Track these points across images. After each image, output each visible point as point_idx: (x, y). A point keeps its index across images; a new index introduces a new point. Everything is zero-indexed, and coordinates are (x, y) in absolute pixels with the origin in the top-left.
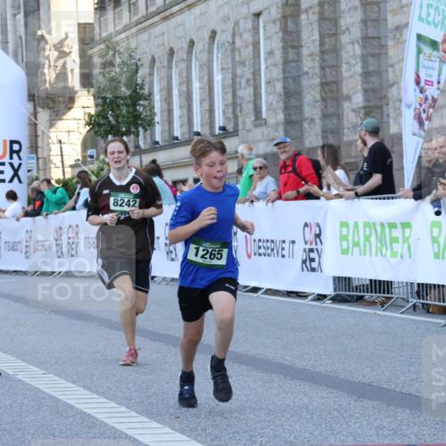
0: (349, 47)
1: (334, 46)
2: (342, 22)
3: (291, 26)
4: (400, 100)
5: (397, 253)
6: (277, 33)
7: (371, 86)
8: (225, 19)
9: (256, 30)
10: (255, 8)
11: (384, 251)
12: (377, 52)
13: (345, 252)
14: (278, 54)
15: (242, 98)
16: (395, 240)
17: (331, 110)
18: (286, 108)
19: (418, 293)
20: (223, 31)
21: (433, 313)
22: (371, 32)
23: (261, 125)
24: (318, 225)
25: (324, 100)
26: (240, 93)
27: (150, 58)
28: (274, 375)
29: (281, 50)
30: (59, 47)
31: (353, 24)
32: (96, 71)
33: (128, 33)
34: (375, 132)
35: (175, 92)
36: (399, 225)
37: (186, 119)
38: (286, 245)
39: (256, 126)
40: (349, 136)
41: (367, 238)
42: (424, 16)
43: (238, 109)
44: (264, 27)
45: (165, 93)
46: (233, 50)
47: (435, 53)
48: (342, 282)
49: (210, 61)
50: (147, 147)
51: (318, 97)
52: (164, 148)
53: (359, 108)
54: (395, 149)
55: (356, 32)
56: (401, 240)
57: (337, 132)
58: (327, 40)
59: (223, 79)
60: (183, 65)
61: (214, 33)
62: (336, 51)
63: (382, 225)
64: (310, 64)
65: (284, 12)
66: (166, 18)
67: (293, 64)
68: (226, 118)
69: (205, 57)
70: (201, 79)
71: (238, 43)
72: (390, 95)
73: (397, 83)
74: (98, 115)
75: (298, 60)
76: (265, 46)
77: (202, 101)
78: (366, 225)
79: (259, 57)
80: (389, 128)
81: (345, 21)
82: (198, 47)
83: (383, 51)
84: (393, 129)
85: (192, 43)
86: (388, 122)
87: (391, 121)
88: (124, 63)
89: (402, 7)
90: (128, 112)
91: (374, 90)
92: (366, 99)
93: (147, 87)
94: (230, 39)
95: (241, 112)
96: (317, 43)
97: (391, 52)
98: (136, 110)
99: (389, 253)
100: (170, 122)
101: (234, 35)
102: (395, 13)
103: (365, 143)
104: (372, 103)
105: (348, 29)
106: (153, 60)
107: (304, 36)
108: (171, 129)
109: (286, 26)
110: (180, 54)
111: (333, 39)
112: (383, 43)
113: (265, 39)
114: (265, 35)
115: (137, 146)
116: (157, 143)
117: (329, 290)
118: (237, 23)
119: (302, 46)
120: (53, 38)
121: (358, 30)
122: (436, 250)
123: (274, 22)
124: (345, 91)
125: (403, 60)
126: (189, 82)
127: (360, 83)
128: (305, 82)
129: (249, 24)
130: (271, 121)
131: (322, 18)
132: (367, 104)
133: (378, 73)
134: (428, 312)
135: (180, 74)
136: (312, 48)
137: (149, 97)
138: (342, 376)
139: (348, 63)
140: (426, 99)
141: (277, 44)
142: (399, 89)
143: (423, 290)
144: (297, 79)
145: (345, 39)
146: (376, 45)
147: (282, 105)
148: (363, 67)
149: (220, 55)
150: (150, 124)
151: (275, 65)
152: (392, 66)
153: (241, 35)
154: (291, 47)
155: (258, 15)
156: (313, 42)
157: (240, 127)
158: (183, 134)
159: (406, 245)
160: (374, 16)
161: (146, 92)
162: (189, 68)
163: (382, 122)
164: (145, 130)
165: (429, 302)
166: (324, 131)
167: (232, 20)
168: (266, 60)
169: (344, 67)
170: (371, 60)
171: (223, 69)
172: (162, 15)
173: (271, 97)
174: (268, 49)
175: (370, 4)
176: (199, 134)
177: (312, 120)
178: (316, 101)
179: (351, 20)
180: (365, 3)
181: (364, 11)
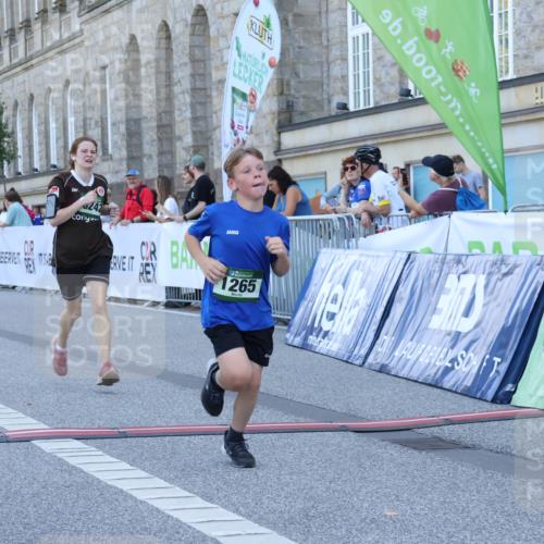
0: (181, 96)
1: (170, 95)
2: (175, 75)
3: (132, 77)
4: (220, 141)
6: (121, 83)
7: (199, 129)
8: (77, 71)
9: (103, 80)
10: (102, 62)
12: (203, 101)
13: (175, 266)
14: (122, 100)
17: (166, 148)
18: (129, 146)
20: (75, 81)
22: (199, 84)
23: (107, 160)
24: (153, 244)
25: (160, 139)
27: (13, 101)
29: (124, 98)
31: (184, 77)
34: (201, 166)
35: (35, 131)
37: (44, 153)
38: (126, 261)
39: (104, 160)
40: (180, 170)
42: (237, 72)
44: (110, 78)
45: (26, 131)
47: (245, 104)
48: (173, 291)
49: (65, 105)
50: (12, 177)
51: (155, 137)
52: (26, 178)
53: (189, 147)
54: (218, 181)
55: (186, 84)
57: (171, 166)
59: (76, 121)
60: (42, 108)
61: (68, 82)
62: (170, 99)
65: (126, 65)
66: (26, 69)
67: (134, 110)
69: (60, 102)
70: (57, 120)
71: (88, 91)
72: (214, 137)
73: (219, 127)
76: (111, 93)
77: (57, 139)
80: (213, 163)
81: (177, 75)
82: (54, 94)
83: (208, 100)
85: (49, 90)
86: (213, 160)
87: (215, 158)
89: (223, 65)
91: (201, 133)
92: (195, 140)
93: (10, 126)
96: (155, 92)
97: (215, 101)
100: (31, 156)
101: (84, 84)
102: (217, 68)
103: (192, 175)
104: (200, 143)
105: (179, 81)
106: (16, 104)
107: (143, 86)
108: (31, 163)
109: (128, 77)
110: (39, 99)
111: (169, 89)
112: (208, 94)
113: (111, 87)
114: (110, 84)
115: (2, 176)
116: (20, 174)
117: (162, 298)
118: (87, 74)
119: (141, 95)
121: (188, 82)
123: (118, 74)
124: (177, 133)
125: (221, 109)
126: (46, 123)
127: (189, 126)
128: (144, 125)
129: (98, 75)
130: (116, 156)
131: (158, 72)
132: (196, 144)
133: (205, 118)
135: (39, 116)
136: (150, 96)
137: (13, 134)
139: (179, 109)
140: (238, 140)
141: (121, 93)
142: (220, 131)
144: (138, 123)
145: (177, 89)
146: (202, 95)
147: (125, 143)
148: (192, 113)
149: (73, 101)
150: (13, 157)
151: (120, 110)
153: (90, 85)
155: (104, 68)
156: (151, 91)
158: (41, 166)
160: (201, 71)
161: (9, 130)
162: (46, 111)
163: (207, 159)
164: (9, 163)
166: (160, 166)
167: (83, 72)
168: (111, 105)
169: (177, 113)
170: (198, 107)
171: (75, 112)
172: (24, 66)
173: (116, 136)
174: (114, 96)
175: (198, 61)
176: (55, 166)
177: (150, 157)
178: (153, 141)
179: (182, 75)
180: (193, 60)
181: (193, 68)
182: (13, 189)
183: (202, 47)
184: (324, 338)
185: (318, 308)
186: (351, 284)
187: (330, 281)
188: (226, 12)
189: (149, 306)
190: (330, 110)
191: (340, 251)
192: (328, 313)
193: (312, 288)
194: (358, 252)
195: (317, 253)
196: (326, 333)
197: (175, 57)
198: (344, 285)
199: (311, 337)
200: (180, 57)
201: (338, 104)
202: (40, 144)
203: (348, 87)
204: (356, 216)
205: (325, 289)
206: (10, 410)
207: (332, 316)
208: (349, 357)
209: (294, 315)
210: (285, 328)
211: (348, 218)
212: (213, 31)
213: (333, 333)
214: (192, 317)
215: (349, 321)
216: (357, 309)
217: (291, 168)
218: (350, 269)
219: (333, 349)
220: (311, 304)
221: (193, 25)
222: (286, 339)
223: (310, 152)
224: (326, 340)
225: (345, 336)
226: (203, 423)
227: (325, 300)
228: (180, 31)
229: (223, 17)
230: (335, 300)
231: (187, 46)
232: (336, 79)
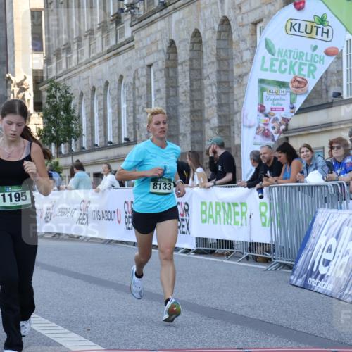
0: (209, 87)
1: (200, 87)
2: (205, 71)
3: (171, 73)
4: (241, 123)
5: (238, 222)
6: (162, 77)
7: (223, 113)
8: (129, 68)
9: (149, 75)
10: (148, 61)
11: (229, 221)
12: (227, 91)
13: (204, 221)
14: (163, 92)
15: (139, 120)
16: (236, 214)
17: (197, 128)
19: (250, 249)
20: (127, 76)
21: (259, 262)
22: (223, 78)
24: (187, 204)
25: (192, 121)
26: (138, 116)
27: (80, 92)
28: (154, 302)
29: (165, 89)
30: (20, 85)
31: (212, 73)
32: (44, 101)
33: (65, 76)
35: (96, 115)
36: (239, 205)
37: (103, 133)
41: (218, 213)
43: (137, 126)
44: (154, 73)
45: (89, 115)
46: (134, 88)
48: (202, 241)
49: (119, 95)
50: (77, 151)
51: (189, 120)
52: (88, 152)
53: (215, 127)
54: (238, 154)
55: (214, 78)
56: (240, 214)
57: (201, 142)
58: (195, 83)
59: (127, 107)
60: (101, 98)
61: (121, 77)
62: (200, 90)
63: (229, 204)
64: (183, 99)
65: (167, 63)
66: (88, 68)
67: (172, 98)
68: (129, 132)
69: (115, 92)
70: (113, 107)
71: (137, 84)
72: (235, 119)
73: (240, 111)
74: (45, 130)
75: (176, 95)
76: (155, 86)
77: (113, 121)
78: (217, 204)
79: (151, 93)
80: (234, 140)
81: (207, 71)
82: (111, 86)
83: (231, 91)
84: (237, 142)
85: (107, 83)
86: (234, 137)
87: (236, 136)
88: (62, 96)
89: (243, 63)
90: (64, 128)
91: (225, 116)
92: (220, 122)
93: (77, 112)
94: (132, 82)
95: (139, 128)
96: (189, 84)
97: (236, 91)
98: (70, 127)
99: (233, 223)
100: (92, 134)
101: (134, 79)
102: (238, 66)
104: (224, 125)
105: (208, 76)
106: (82, 94)
107: (180, 80)
108: (93, 140)
109: (168, 73)
110: (99, 91)
111: (199, 82)
112: (231, 85)
113: (155, 82)
114: (154, 79)
115: (71, 150)
116: (84, 148)
117: (193, 246)
118: (136, 71)
119: (178, 87)
120: (16, 79)
121: (215, 76)
122: (264, 221)
123: (161, 71)
124: (206, 116)
125: (244, 97)
126: (105, 109)
127: (216, 111)
128: (180, 110)
129: (145, 72)
131: (192, 69)
132: (220, 125)
133: (228, 105)
134: (256, 261)
135: (99, 103)
136: (185, 88)
137: (79, 118)
138: (198, 303)
139: (208, 98)
141: (162, 85)
142: (240, 115)
143: (252, 246)
144: (175, 108)
145: (206, 82)
146: (227, 86)
148: (218, 100)
149: (125, 91)
150: (79, 136)
151: (161, 99)
152: (236, 100)
153: (139, 79)
154: (172, 87)
155: (150, 66)
156: (186, 84)
157: (138, 138)
158: (100, 143)
159: (244, 217)
160: (225, 68)
161: (76, 115)
162: (105, 100)
164: (76, 140)
165: (257, 255)
166: (192, 142)
167: (134, 69)
168: (155, 95)
169: (206, 100)
170: (223, 96)
171: (127, 101)
172: (88, 65)
174: (157, 88)
175: (222, 60)
176: (111, 143)
177: (185, 134)
178: (188, 122)
179: (210, 70)
180: (220, 60)
181: (219, 65)
182: (78, 161)
183: (226, 49)
184: (321, 280)
185: (316, 256)
186: (343, 236)
187: (326, 235)
188: (245, 21)
189: (182, 252)
190: (327, 98)
191: (334, 211)
192: (324, 259)
193: (312, 240)
194: (349, 212)
195: (316, 212)
196: (323, 276)
197: (205, 57)
198: (337, 238)
199: (310, 279)
200: (209, 56)
201: (334, 93)
202: (100, 125)
203: (342, 79)
204: (346, 182)
205: (322, 241)
206: (74, 335)
207: (327, 263)
208: (341, 296)
209: (297, 261)
210: (291, 271)
211: (340, 184)
212: (235, 37)
213: (328, 276)
214: (216, 261)
215: (341, 267)
216: (348, 257)
217: (296, 144)
218: (342, 225)
219: (328, 289)
220: (310, 253)
221: (219, 32)
222: (290, 281)
223: (311, 132)
224: (322, 282)
225: (338, 279)
226: (223, 346)
227: (321, 250)
228: (209, 37)
229: (243, 26)
230: (329, 250)
231: (214, 48)
232: (333, 73)
